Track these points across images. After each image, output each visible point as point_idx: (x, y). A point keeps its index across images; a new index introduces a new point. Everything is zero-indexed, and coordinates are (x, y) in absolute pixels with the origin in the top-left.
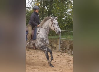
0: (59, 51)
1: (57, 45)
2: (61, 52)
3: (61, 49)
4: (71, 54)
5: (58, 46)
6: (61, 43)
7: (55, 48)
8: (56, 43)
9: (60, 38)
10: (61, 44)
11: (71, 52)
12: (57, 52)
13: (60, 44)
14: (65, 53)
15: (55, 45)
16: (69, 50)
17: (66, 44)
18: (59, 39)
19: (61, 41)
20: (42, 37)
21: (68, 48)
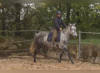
0: (78, 60)
1: (76, 52)
2: (81, 61)
3: (81, 57)
4: (94, 63)
5: (78, 53)
6: (81, 49)
7: (74, 56)
8: (75, 49)
9: (80, 42)
10: (82, 51)
11: (93, 60)
12: (77, 61)
13: (80, 51)
14: (87, 62)
15: (74, 53)
16: (92, 58)
17: (88, 50)
18: (78, 43)
19: (81, 47)
20: (65, 40)
21: (91, 56)
